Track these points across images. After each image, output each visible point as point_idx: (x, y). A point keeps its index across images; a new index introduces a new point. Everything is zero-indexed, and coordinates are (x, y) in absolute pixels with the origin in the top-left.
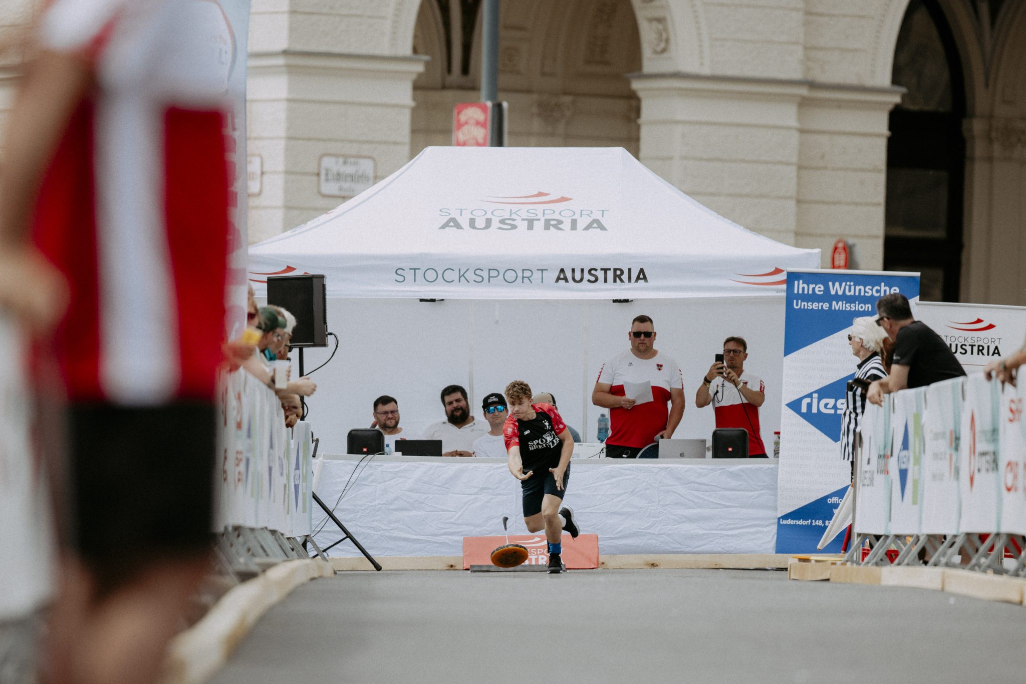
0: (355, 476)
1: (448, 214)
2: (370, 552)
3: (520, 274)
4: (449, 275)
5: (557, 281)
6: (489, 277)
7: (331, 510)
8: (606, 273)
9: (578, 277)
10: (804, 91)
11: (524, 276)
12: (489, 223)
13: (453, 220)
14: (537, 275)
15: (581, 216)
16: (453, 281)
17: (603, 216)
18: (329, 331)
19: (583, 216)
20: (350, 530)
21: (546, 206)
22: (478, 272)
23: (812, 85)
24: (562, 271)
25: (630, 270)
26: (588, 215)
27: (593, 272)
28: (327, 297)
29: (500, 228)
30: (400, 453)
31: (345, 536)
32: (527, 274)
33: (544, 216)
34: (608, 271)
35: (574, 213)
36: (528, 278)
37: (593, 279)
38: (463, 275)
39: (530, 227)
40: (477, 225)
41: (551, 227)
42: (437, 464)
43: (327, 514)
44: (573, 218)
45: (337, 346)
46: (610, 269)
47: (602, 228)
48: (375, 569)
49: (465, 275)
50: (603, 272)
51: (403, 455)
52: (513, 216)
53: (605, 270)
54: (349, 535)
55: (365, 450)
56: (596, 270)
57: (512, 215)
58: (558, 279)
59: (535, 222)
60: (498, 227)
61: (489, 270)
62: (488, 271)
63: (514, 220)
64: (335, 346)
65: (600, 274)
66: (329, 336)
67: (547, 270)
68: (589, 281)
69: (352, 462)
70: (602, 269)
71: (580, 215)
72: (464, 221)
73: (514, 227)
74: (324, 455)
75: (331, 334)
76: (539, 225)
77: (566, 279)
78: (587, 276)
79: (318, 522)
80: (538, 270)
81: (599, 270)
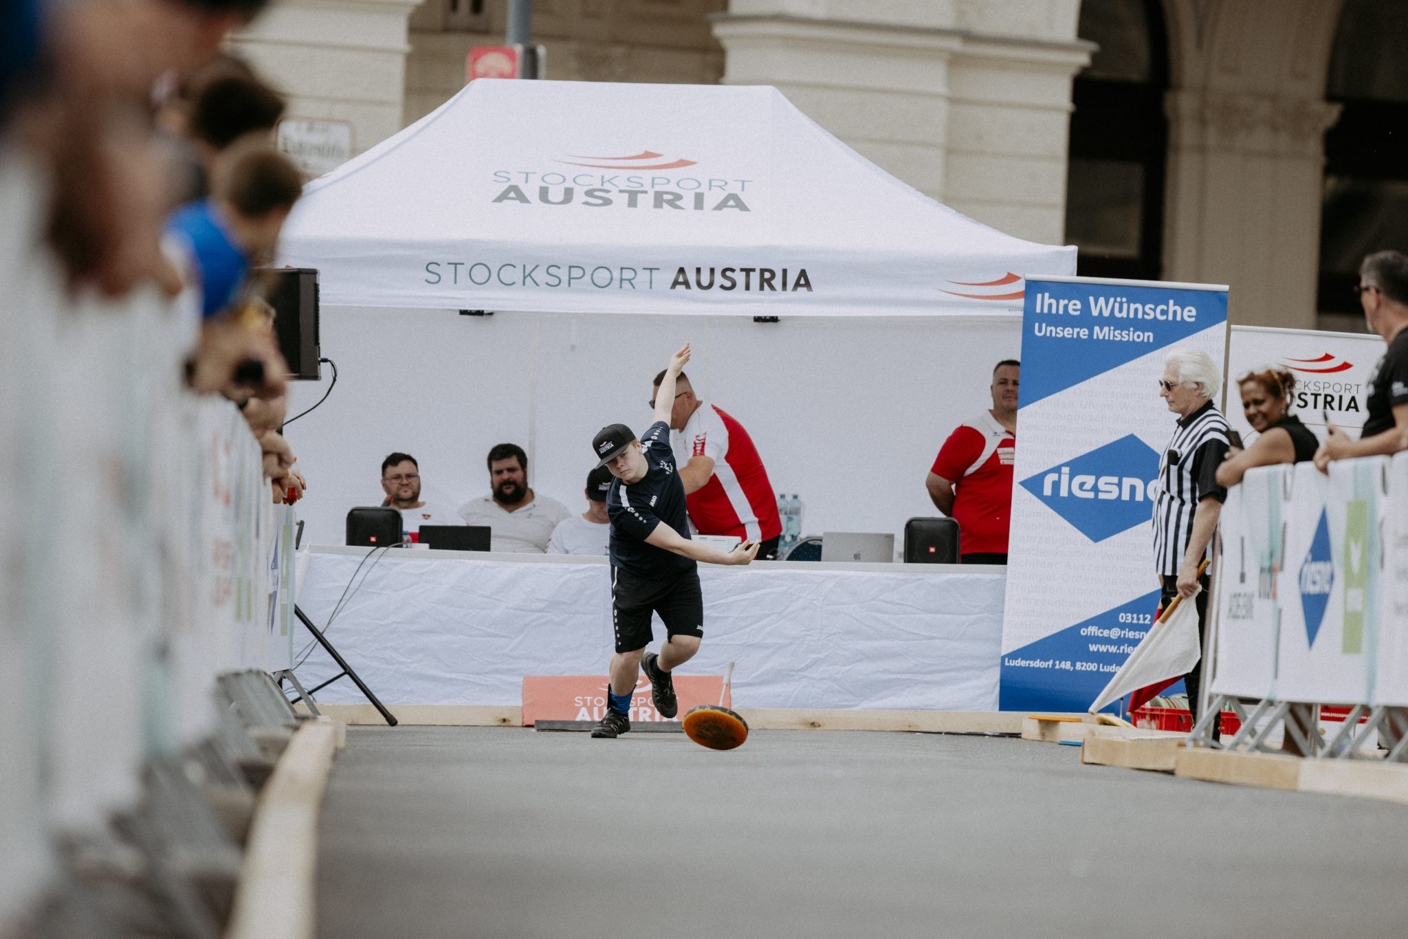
0: (359, 578)
1: (506, 180)
2: (379, 696)
3: (616, 275)
4: (507, 275)
5: (673, 286)
6: (570, 278)
7: (321, 631)
8: (748, 276)
9: (705, 281)
10: (956, 45)
11: (623, 278)
12: (569, 195)
13: (514, 188)
14: (643, 277)
15: (710, 189)
16: (514, 283)
17: (743, 190)
18: (323, 356)
19: (712, 188)
20: (349, 662)
21: (658, 173)
22: (552, 270)
23: (968, 37)
24: (682, 270)
25: (785, 271)
26: (720, 187)
27: (728, 274)
28: (321, 304)
29: (587, 203)
30: (427, 545)
31: (342, 671)
32: (628, 274)
33: (653, 187)
34: (751, 273)
35: (700, 184)
36: (630, 280)
37: (728, 284)
38: (529, 275)
39: (632, 203)
40: (551, 198)
41: (664, 204)
42: (484, 563)
43: (314, 637)
44: (699, 191)
45: (335, 380)
46: (754, 270)
47: (742, 206)
48: (387, 723)
49: (532, 274)
50: (744, 273)
51: (431, 547)
52: (607, 186)
53: (748, 271)
54: (348, 671)
55: (373, 539)
56: (733, 270)
57: (605, 184)
58: (675, 283)
59: (639, 195)
60: (584, 201)
61: (570, 267)
62: (568, 268)
63: (607, 191)
64: (332, 379)
65: (740, 277)
66: (322, 363)
67: (658, 269)
68: (722, 287)
69: (354, 558)
70: (742, 270)
71: (708, 187)
72: (531, 191)
73: (608, 202)
74: (310, 546)
75: (325, 360)
76: (646, 201)
77: (686, 284)
78: (719, 280)
79: (300, 649)
80: (644, 269)
81: (738, 270)
